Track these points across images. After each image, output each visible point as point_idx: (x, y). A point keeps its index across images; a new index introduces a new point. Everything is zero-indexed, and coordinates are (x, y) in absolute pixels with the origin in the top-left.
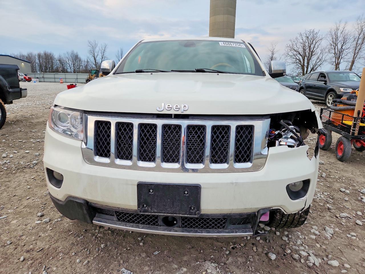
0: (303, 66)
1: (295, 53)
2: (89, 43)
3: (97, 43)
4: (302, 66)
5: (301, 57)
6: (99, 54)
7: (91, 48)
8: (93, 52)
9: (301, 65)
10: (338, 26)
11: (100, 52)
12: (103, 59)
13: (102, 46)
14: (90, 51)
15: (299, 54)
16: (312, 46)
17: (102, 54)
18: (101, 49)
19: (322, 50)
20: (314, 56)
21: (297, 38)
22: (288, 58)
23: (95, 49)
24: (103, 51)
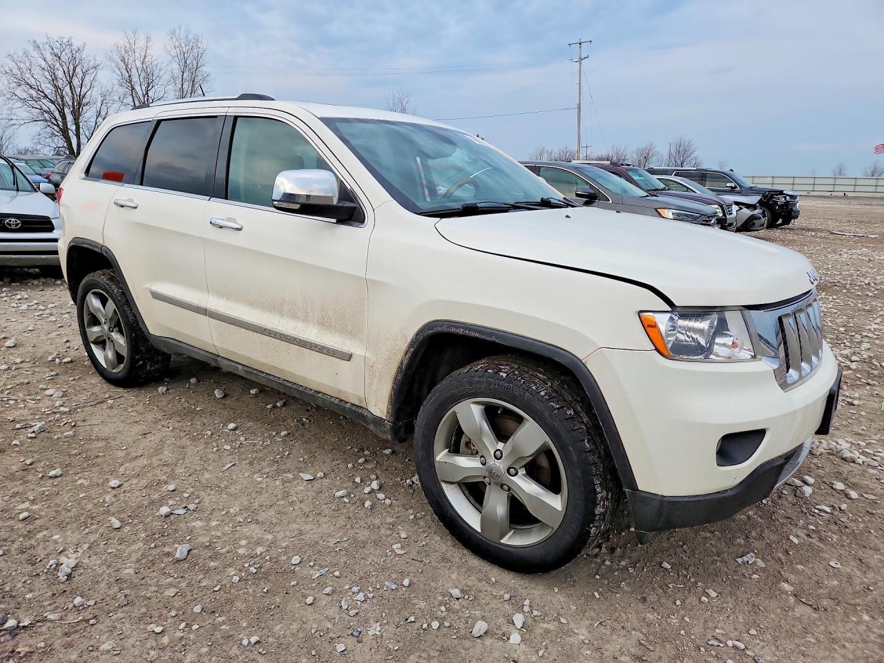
0: (65, 132)
1: (33, 93)
4: (61, 129)
5: (53, 107)
9: (59, 128)
10: (132, 42)
15: (46, 96)
16: (76, 82)
19: (104, 96)
20: (88, 107)
21: (26, 54)
22: (15, 106)
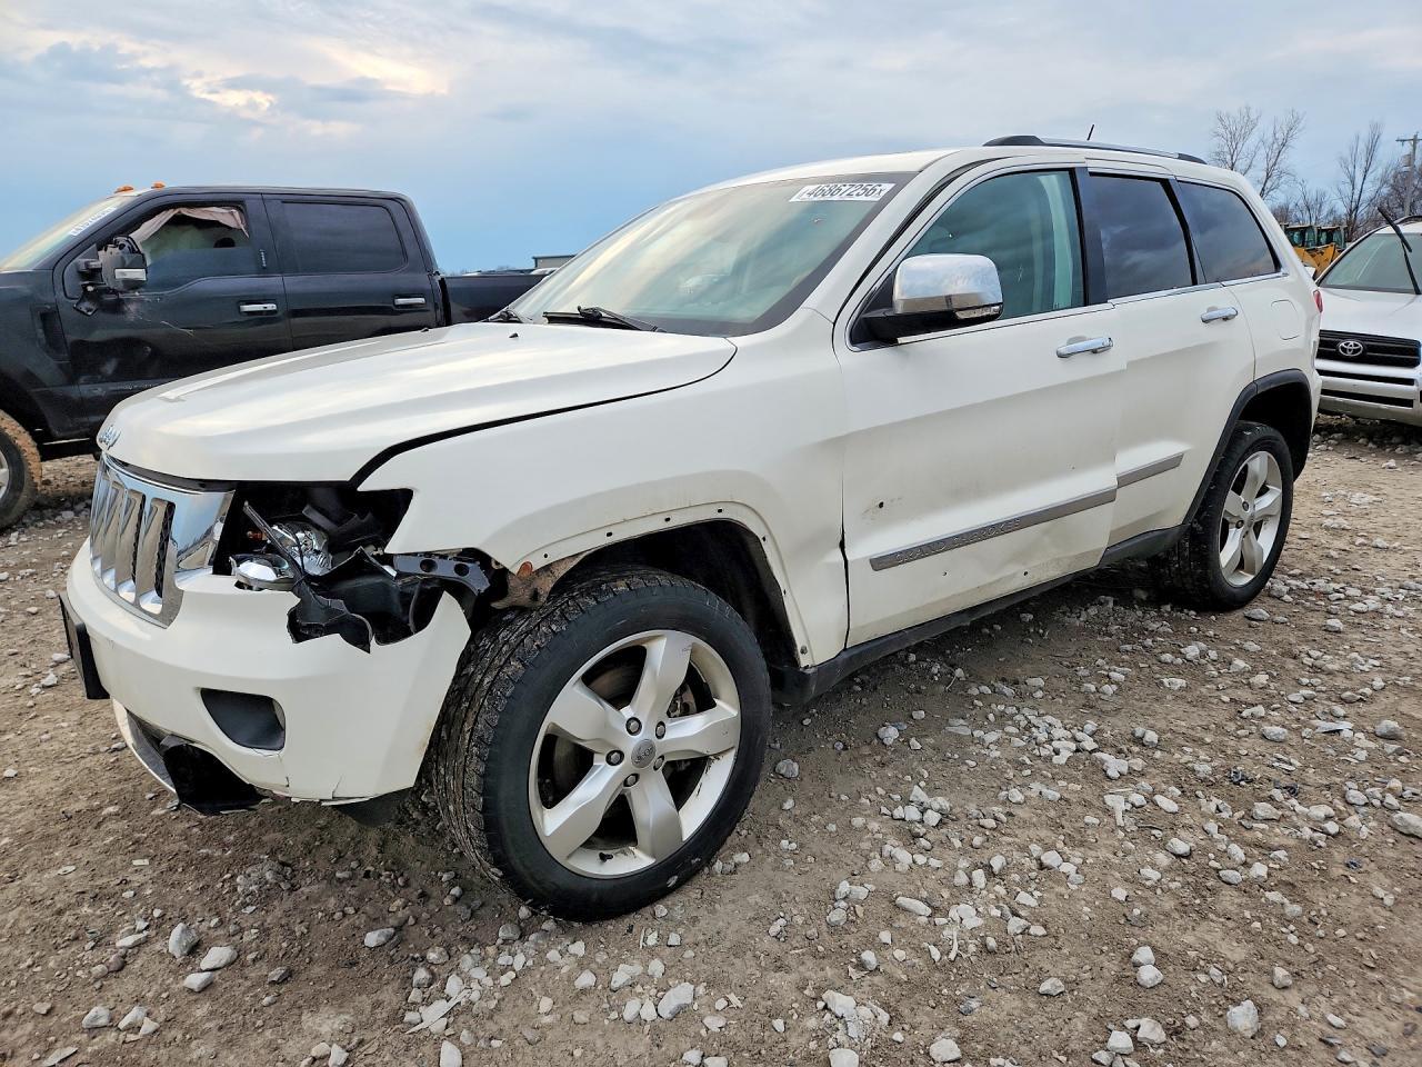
2: (1221, 120)
3: (1253, 117)
6: (1254, 163)
7: (1223, 142)
8: (1229, 157)
11: (1262, 152)
12: (1268, 185)
13: (1278, 128)
14: (1218, 154)
17: (1271, 164)
18: (1271, 140)
23: (1240, 145)
24: (1275, 146)
